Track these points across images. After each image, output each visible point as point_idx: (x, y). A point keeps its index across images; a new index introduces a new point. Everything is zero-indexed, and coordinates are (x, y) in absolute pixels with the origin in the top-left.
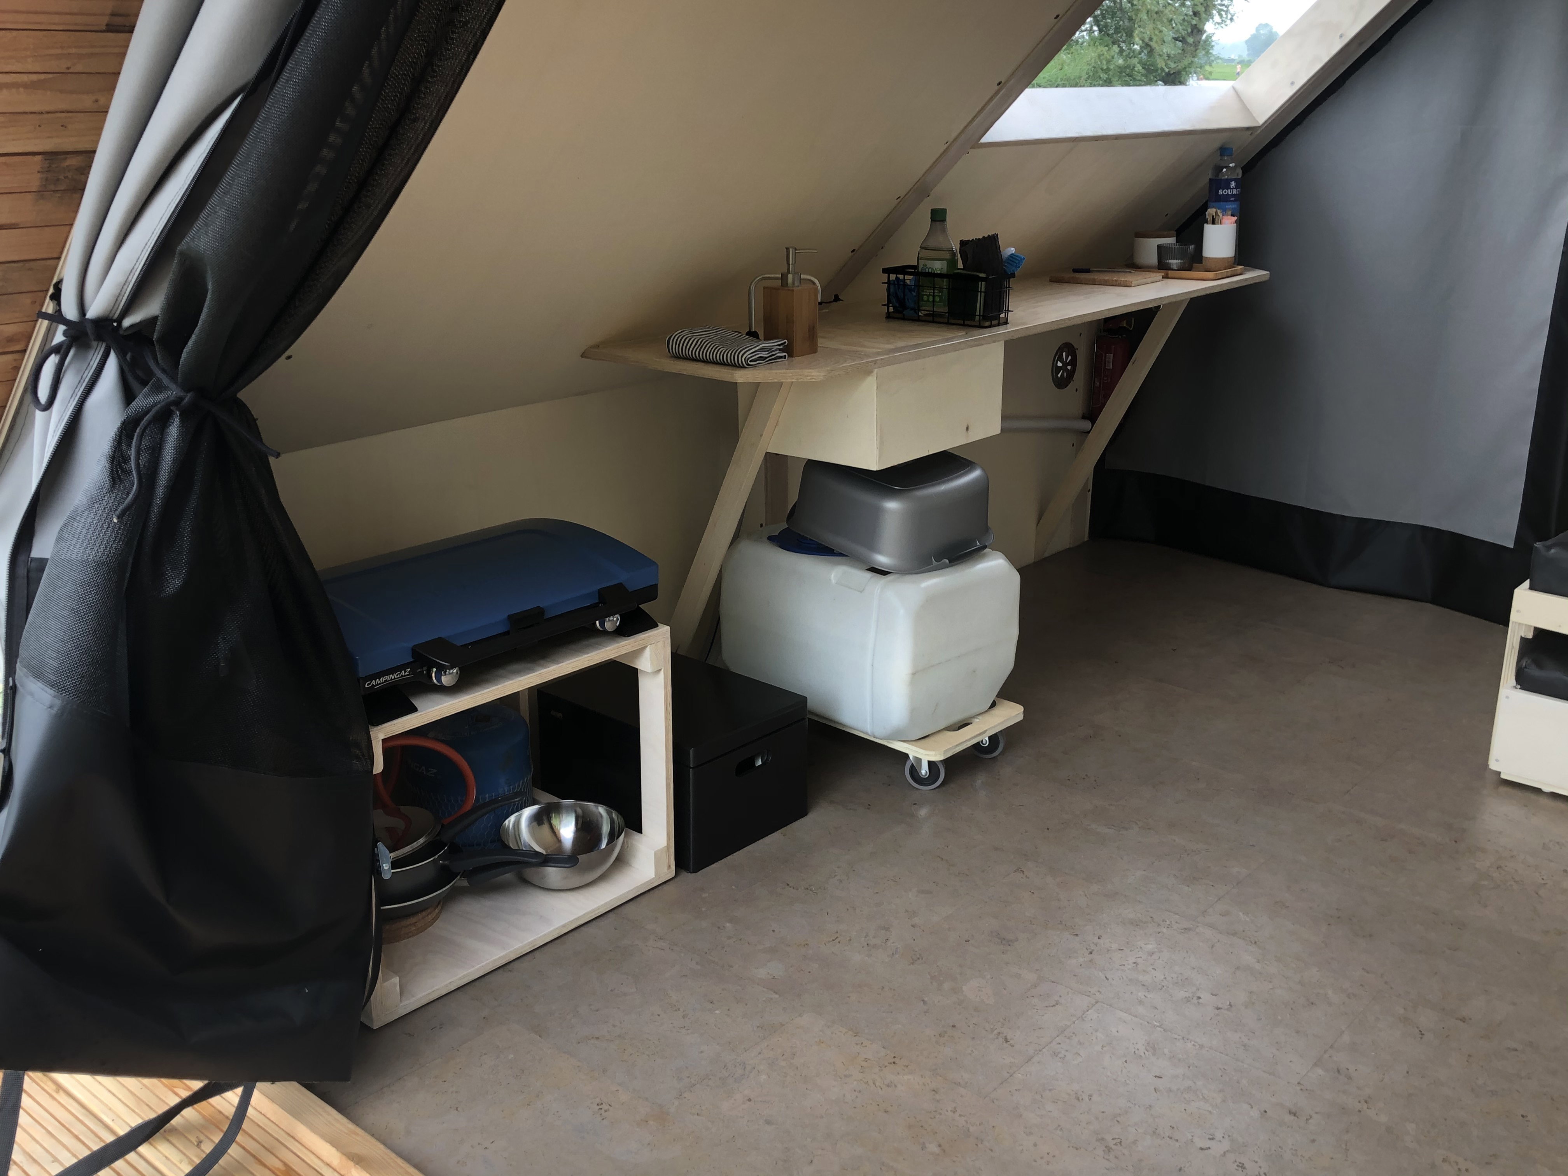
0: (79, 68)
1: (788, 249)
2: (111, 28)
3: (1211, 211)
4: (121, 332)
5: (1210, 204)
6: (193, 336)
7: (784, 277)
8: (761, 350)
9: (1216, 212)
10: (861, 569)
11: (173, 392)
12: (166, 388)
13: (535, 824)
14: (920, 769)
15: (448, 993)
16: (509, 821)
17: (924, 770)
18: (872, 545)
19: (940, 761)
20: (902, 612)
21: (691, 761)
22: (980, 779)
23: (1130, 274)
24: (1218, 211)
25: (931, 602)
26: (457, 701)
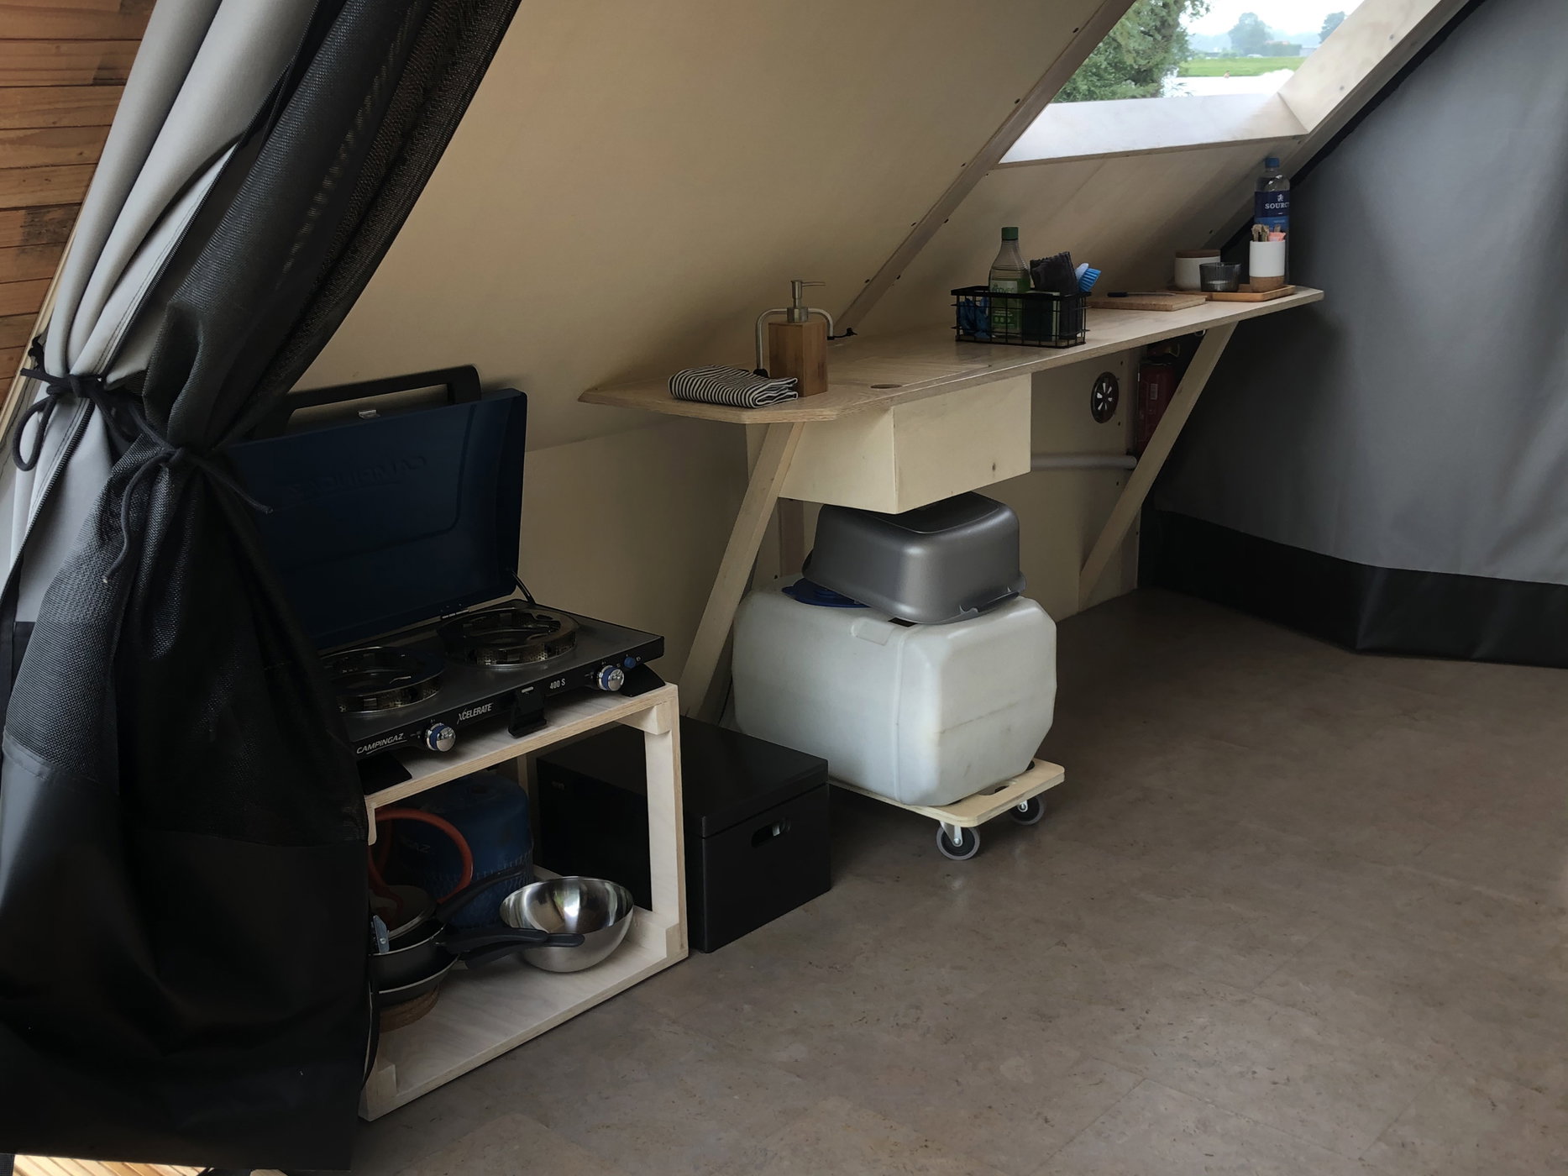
0: (65, 122)
1: (793, 283)
2: (98, 82)
3: (1257, 228)
4: (105, 387)
5: (1256, 220)
6: (183, 391)
7: (790, 312)
8: (769, 389)
9: (1263, 229)
10: (884, 621)
11: (162, 448)
12: (154, 444)
13: (537, 902)
14: (954, 838)
15: (448, 1083)
16: (509, 900)
17: (957, 839)
18: (894, 594)
19: (975, 827)
20: (928, 665)
21: (704, 832)
22: (1020, 848)
23: (1169, 298)
24: (1265, 227)
25: (959, 653)
26: (453, 767)
